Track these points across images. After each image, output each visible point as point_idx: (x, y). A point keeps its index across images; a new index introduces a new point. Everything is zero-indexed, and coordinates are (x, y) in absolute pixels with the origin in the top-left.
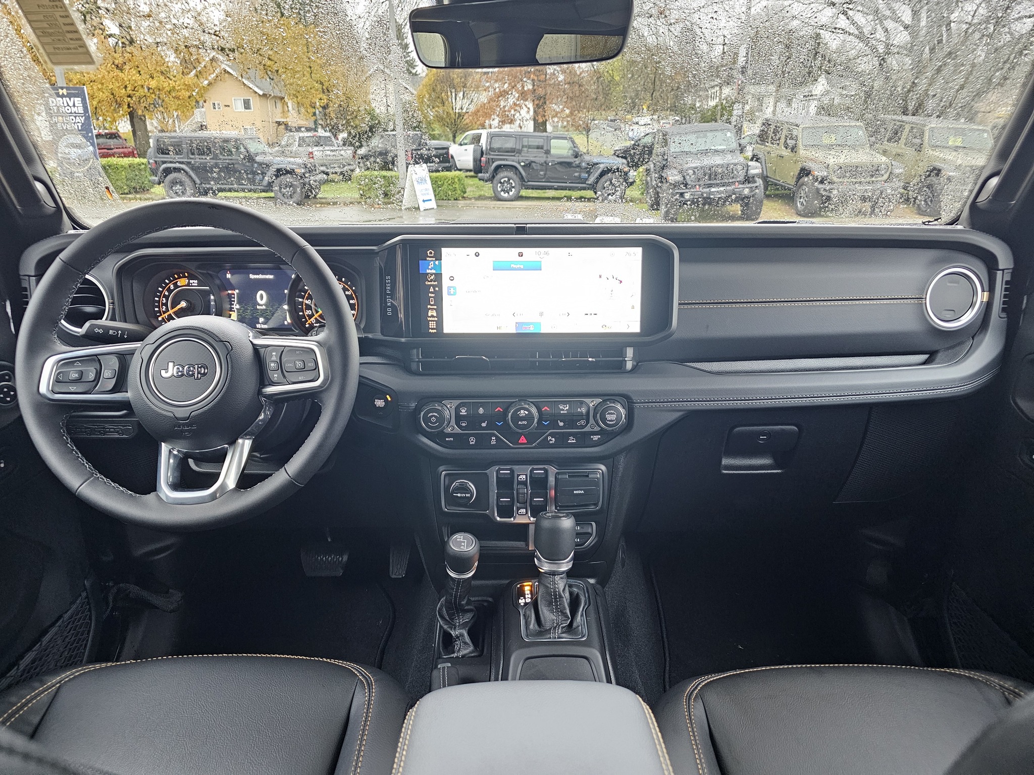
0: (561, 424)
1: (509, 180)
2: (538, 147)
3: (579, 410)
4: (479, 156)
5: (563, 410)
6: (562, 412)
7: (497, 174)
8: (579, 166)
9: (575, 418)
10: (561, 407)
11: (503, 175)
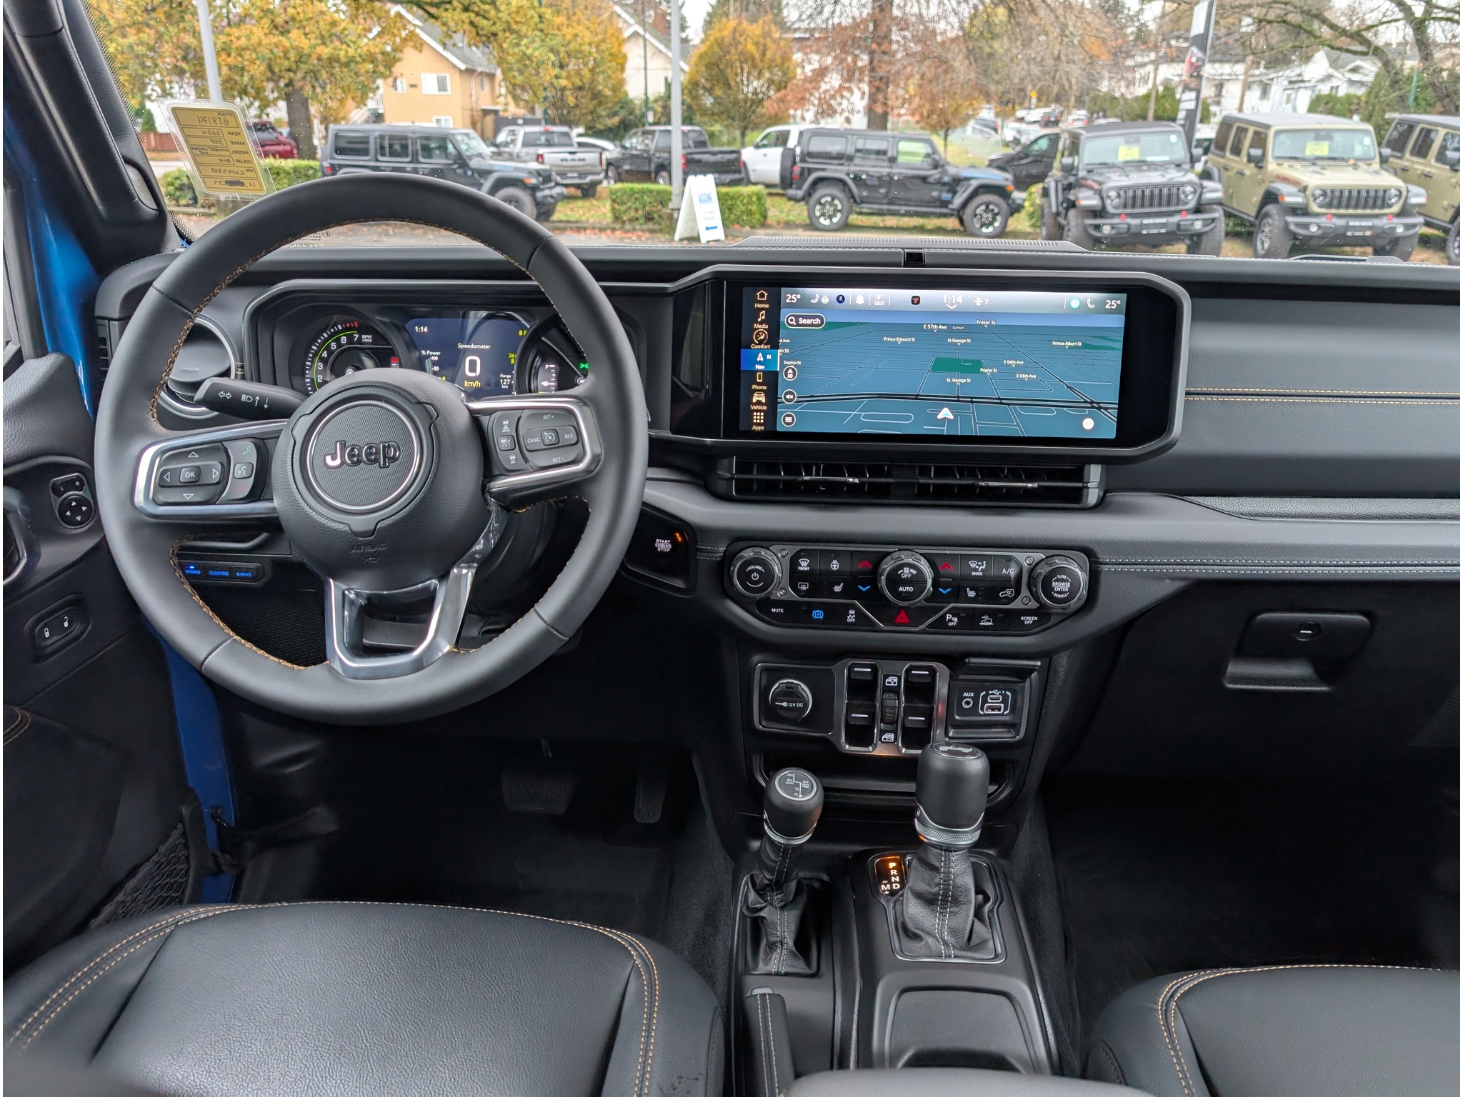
1: (833, 200)
2: (878, 152)
4: (789, 163)
7: (814, 191)
8: (939, 182)
11: (824, 193)
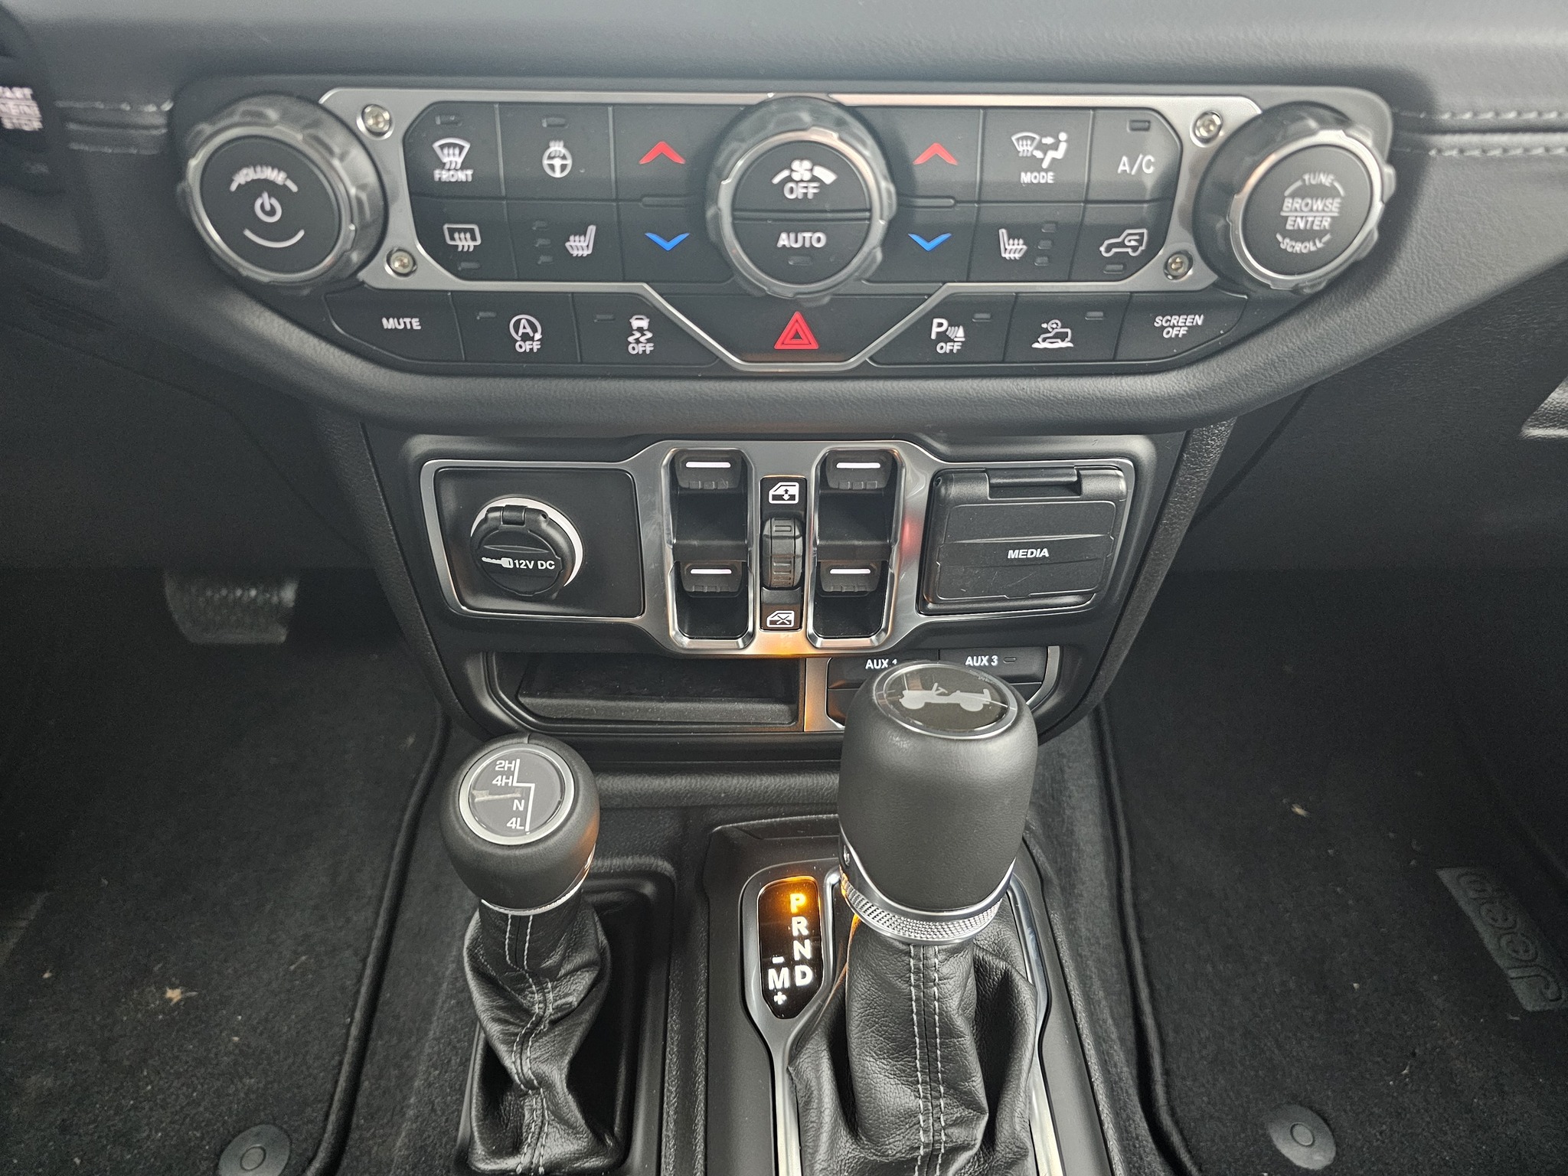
0: (1013, 249)
3: (1124, 165)
5: (1034, 165)
6: (1026, 178)
9: (1095, 215)
10: (1025, 148)
